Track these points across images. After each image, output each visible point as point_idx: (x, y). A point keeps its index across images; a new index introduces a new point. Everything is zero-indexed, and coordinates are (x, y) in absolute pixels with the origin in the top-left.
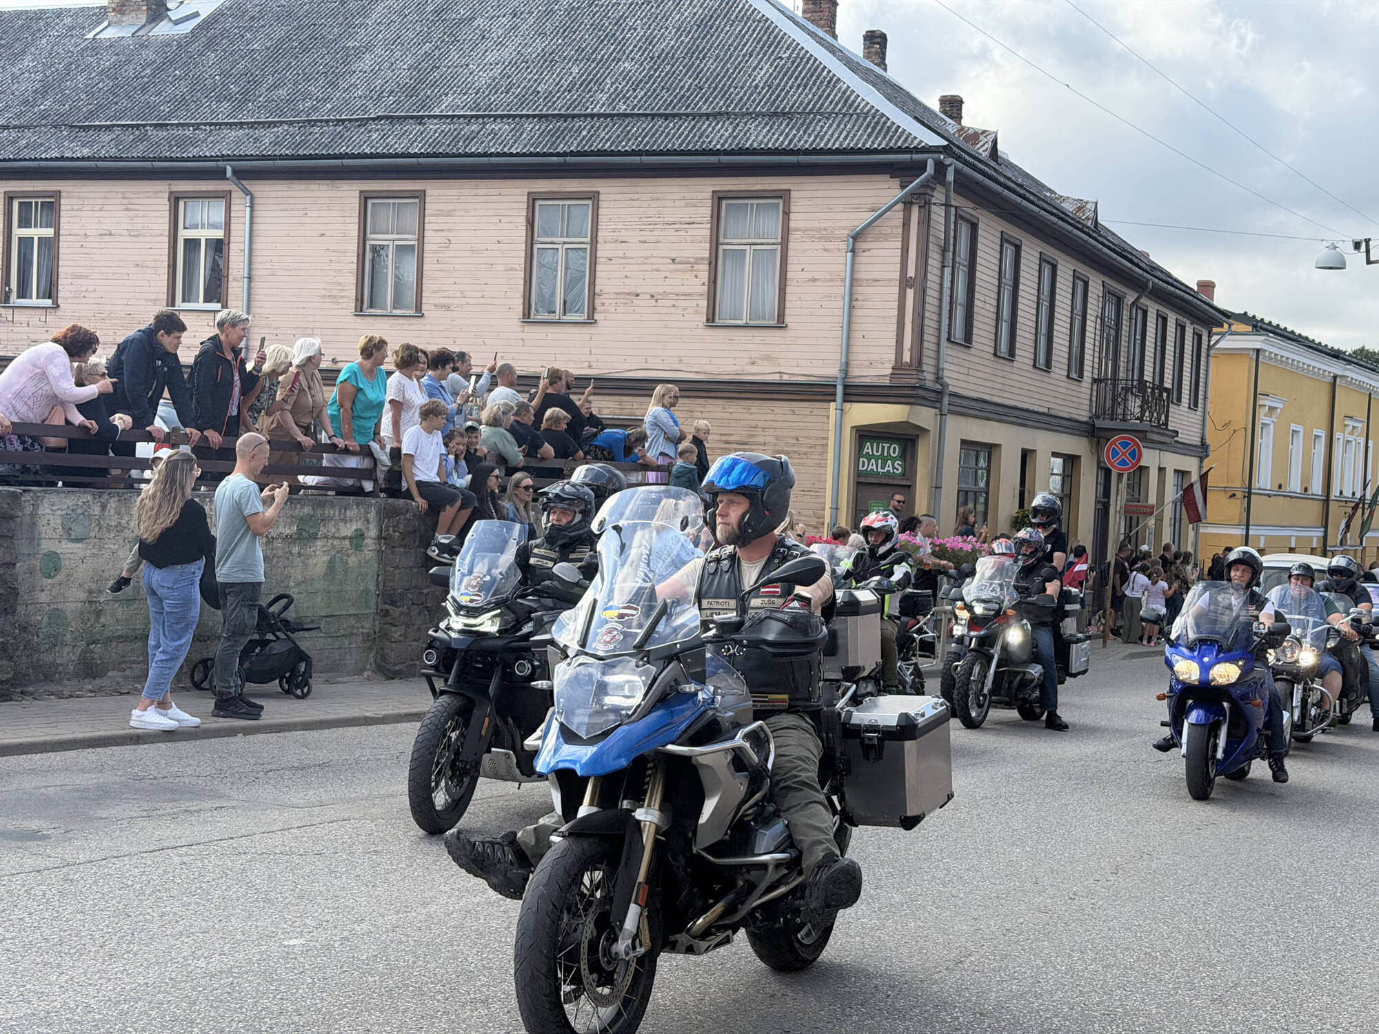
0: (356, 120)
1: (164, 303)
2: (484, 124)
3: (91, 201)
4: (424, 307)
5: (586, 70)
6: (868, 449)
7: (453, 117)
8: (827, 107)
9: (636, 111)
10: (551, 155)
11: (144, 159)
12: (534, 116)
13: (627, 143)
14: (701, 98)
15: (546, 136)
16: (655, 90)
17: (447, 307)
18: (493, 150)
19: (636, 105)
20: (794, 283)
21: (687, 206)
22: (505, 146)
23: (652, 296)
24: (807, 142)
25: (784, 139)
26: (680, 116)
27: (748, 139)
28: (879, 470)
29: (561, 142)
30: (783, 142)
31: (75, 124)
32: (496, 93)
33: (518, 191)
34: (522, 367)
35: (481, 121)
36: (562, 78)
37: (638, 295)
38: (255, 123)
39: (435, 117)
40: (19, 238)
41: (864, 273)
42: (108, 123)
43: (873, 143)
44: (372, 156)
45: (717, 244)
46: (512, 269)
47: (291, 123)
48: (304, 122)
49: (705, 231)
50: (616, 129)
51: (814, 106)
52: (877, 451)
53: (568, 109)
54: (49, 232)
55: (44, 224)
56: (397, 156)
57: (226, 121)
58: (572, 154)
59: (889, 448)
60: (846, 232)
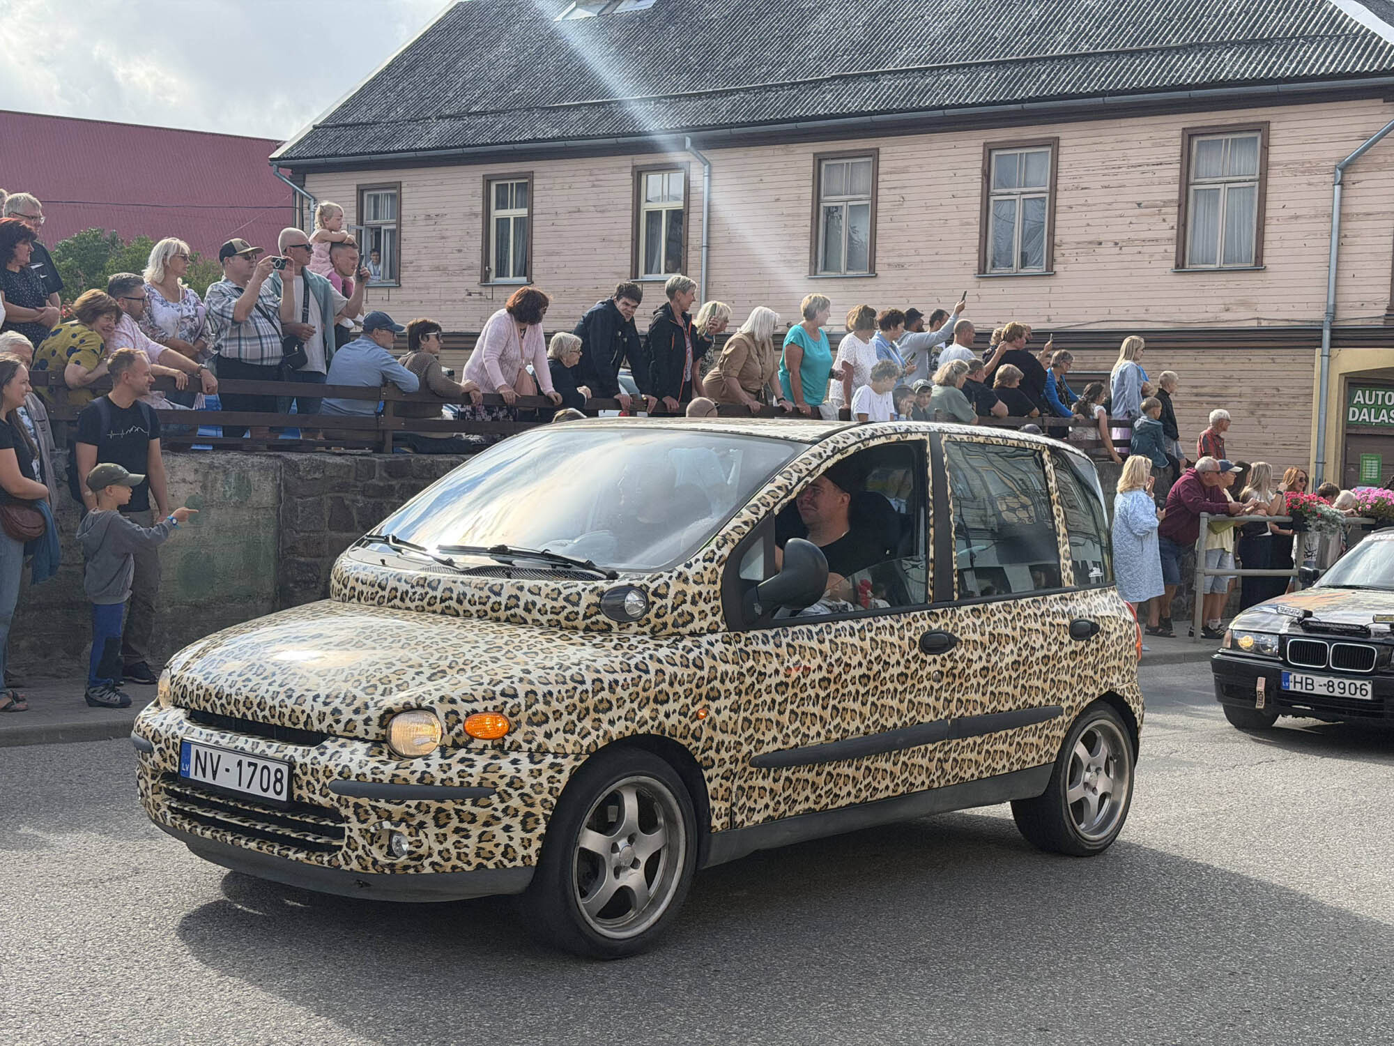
0: (811, 82)
1: (629, 276)
2: (939, 75)
3: (560, 180)
4: (877, 267)
5: (1046, 11)
6: (1359, 397)
7: (907, 71)
8: (1312, 30)
9: (1099, 50)
10: (1009, 102)
11: (609, 136)
12: (991, 64)
13: (1089, 84)
14: (1171, 30)
15: (1003, 83)
16: (1120, 26)
17: (901, 266)
18: (947, 102)
19: (1099, 44)
20: (1275, 222)
21: (1154, 146)
22: (960, 98)
23: (1116, 244)
24: (1288, 69)
25: (1263, 68)
26: (1147, 51)
27: (1222, 70)
28: (1372, 420)
29: (1019, 89)
30: (1261, 71)
31: (546, 105)
32: (951, 43)
33: (973, 143)
34: (979, 324)
35: (935, 73)
36: (1020, 22)
37: (1100, 243)
38: (713, 92)
39: (889, 72)
40: (497, 219)
41: (1355, 206)
42: (576, 103)
43: (1364, 65)
44: (825, 117)
45: (1188, 184)
46: (968, 224)
47: (747, 90)
48: (760, 87)
49: (1174, 172)
50: (1078, 70)
51: (1296, 31)
52: (1370, 400)
53: (1026, 53)
54: (523, 212)
55: (519, 204)
56: (850, 115)
57: (685, 92)
58: (1031, 100)
59: (1383, 396)
60: (1334, 164)
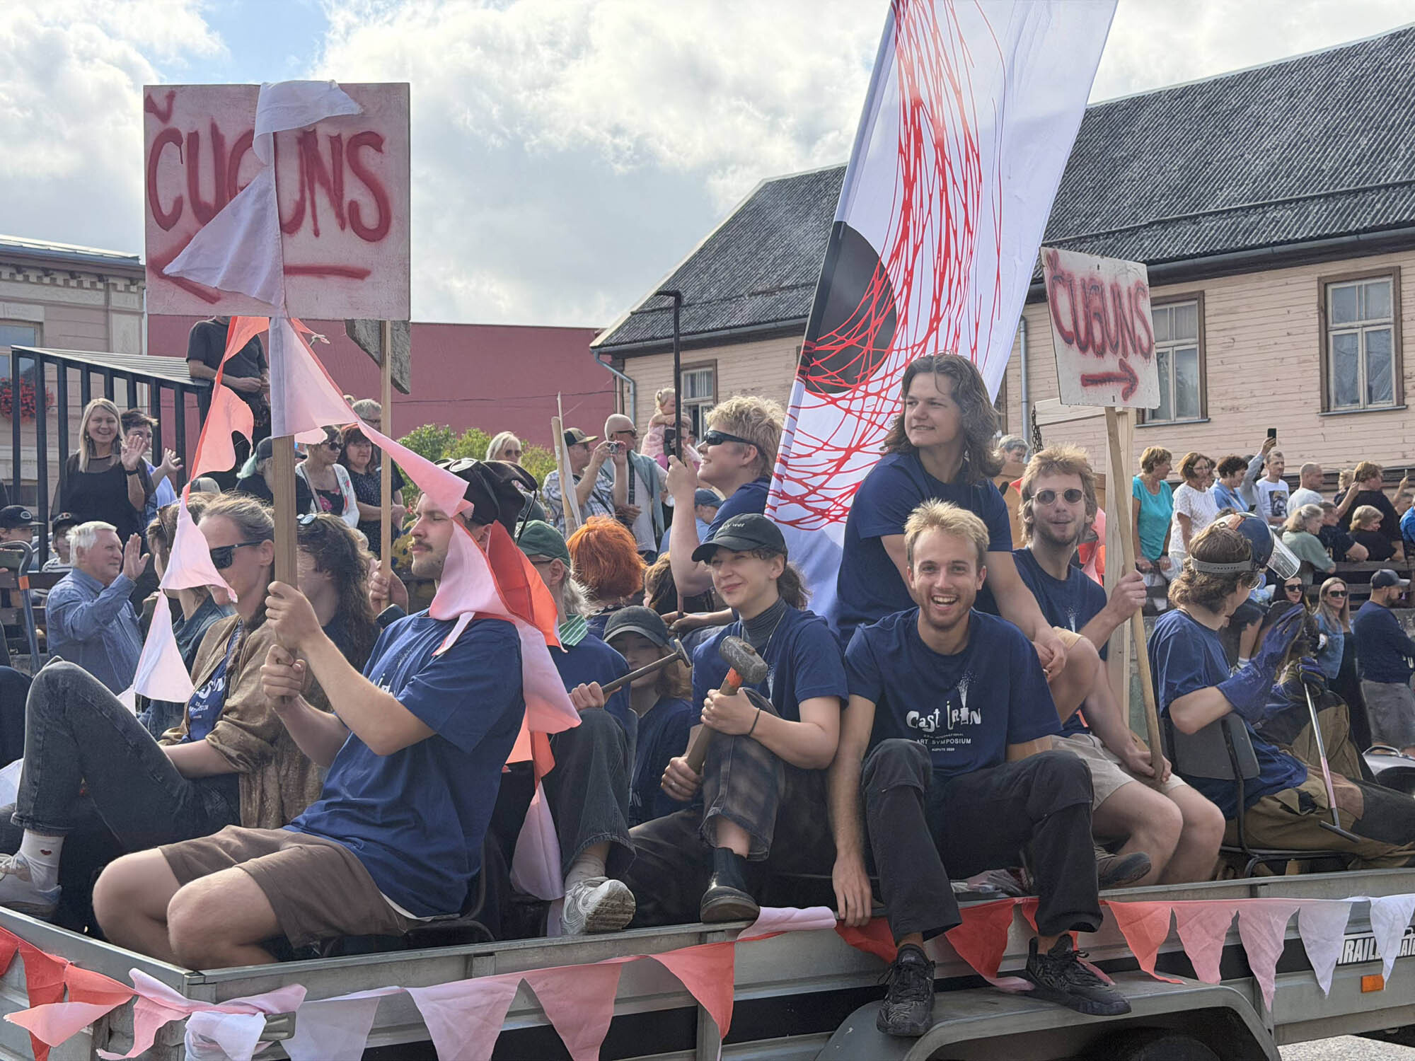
0: (1127, 230)
2: (1265, 213)
4: (1210, 412)
5: (1376, 140)
7: (1229, 211)
10: (1342, 235)
12: (1320, 197)
15: (1334, 216)
17: (1235, 409)
18: (1275, 239)
22: (1289, 233)
29: (1352, 220)
32: (1275, 179)
33: (1307, 278)
35: (1260, 210)
36: (1349, 152)
39: (1210, 214)
46: (1306, 361)
56: (1171, 259)
58: (1366, 230)
